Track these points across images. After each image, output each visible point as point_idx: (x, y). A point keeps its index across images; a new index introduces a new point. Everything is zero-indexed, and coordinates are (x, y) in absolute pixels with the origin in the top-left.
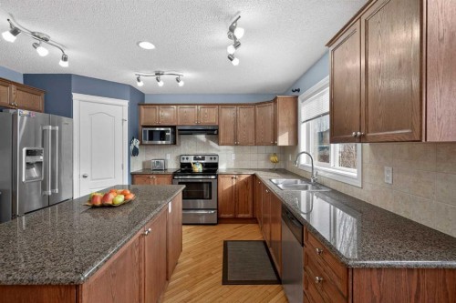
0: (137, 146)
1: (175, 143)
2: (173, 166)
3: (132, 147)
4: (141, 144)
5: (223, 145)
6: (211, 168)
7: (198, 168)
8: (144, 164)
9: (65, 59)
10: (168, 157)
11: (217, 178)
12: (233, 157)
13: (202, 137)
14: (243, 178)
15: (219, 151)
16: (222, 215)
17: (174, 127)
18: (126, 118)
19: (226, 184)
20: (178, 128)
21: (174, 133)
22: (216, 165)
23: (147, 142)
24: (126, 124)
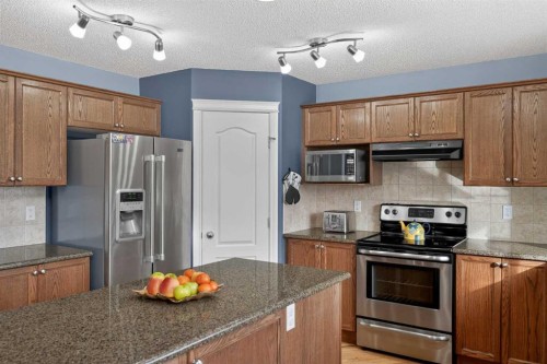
0: (296, 186)
1: (366, 180)
2: (366, 226)
3: (286, 188)
4: (303, 182)
5: (475, 183)
6: (448, 237)
7: (416, 235)
8: (313, 218)
9: (159, 48)
10: (358, 207)
11: (453, 262)
12: (508, 212)
13: (430, 166)
14: (523, 268)
15: (469, 196)
16: (466, 351)
17: (364, 147)
18: (275, 134)
19: (477, 279)
20: (374, 148)
21: (365, 159)
22: (460, 231)
23: (316, 178)
24: (275, 145)
